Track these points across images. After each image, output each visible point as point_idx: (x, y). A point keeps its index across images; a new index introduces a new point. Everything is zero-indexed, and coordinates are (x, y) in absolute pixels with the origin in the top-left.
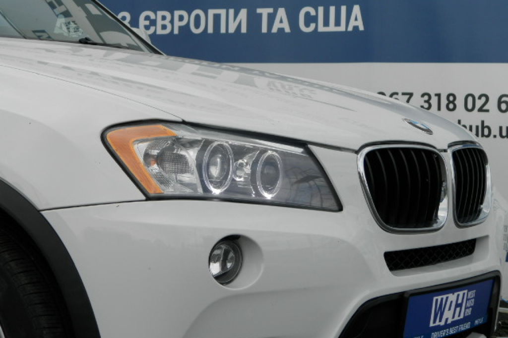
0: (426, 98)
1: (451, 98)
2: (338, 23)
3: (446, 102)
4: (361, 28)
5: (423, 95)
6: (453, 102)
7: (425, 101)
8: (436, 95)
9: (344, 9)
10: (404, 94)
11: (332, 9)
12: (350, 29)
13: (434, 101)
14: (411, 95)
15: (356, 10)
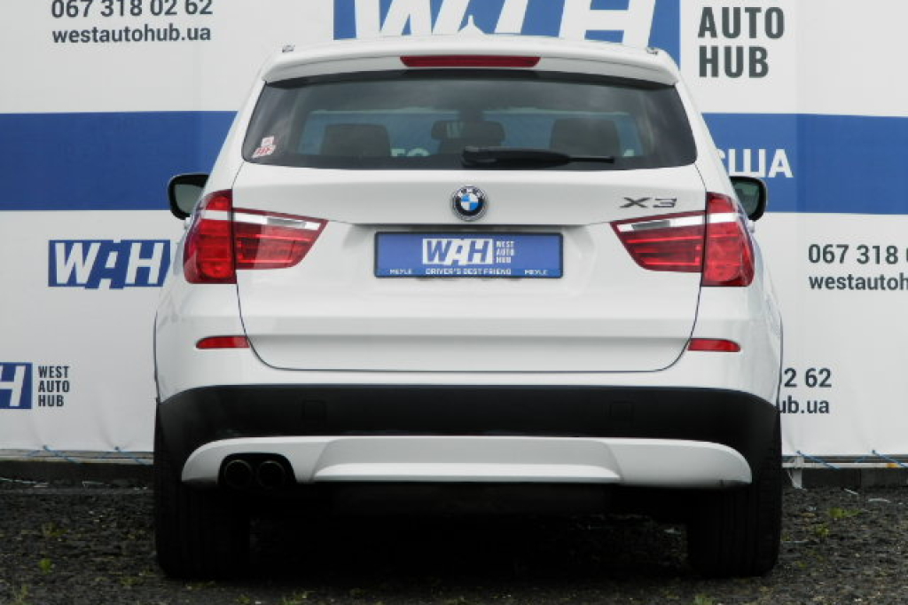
0: (863, 250)
1: (892, 251)
2: (755, 167)
3: (886, 255)
4: (789, 174)
5: (859, 248)
6: (894, 255)
7: (863, 254)
8: (874, 247)
9: (762, 153)
10: (839, 246)
11: (747, 153)
12: (772, 174)
13: (872, 254)
14: (846, 247)
15: (780, 155)
